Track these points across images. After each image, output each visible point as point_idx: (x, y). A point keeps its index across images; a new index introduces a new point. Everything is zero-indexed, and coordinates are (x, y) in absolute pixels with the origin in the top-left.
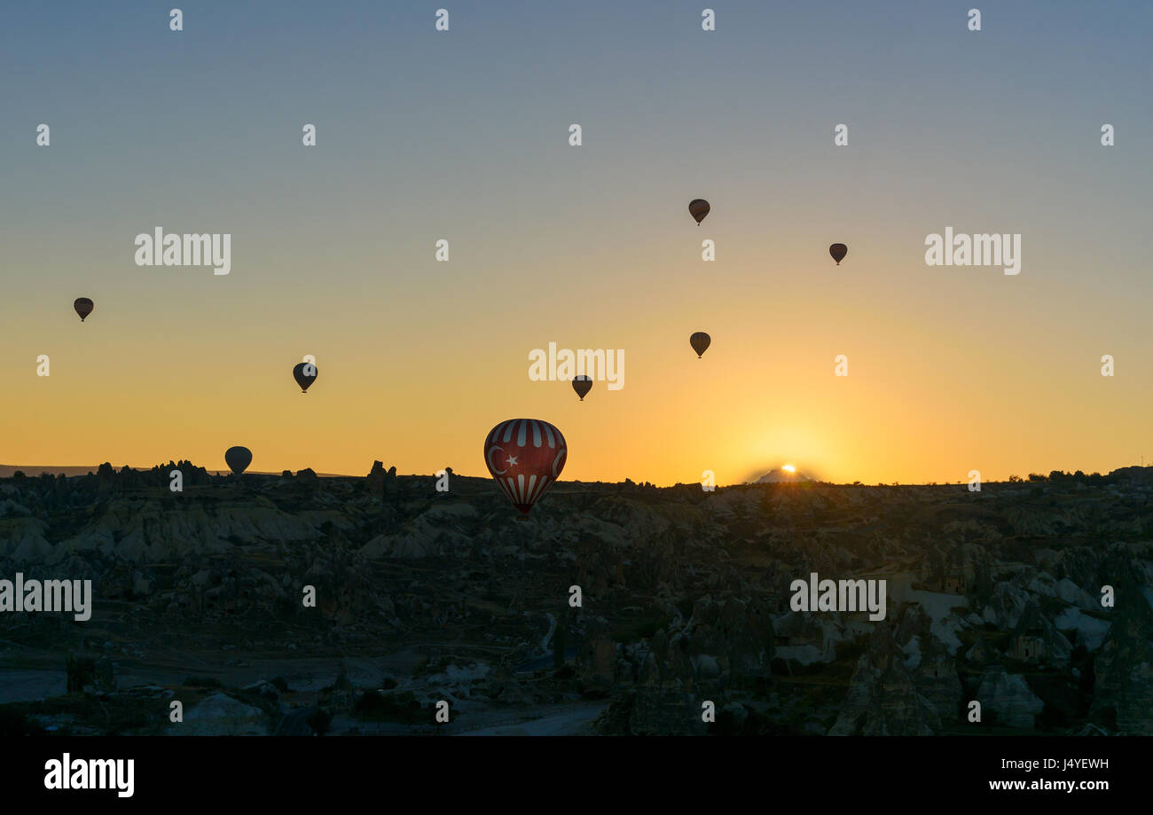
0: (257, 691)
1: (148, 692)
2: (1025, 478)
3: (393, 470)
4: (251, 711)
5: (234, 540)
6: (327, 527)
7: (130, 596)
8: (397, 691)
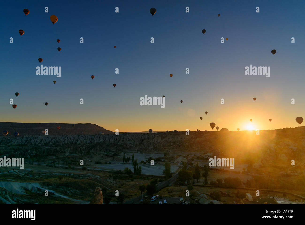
0: (185, 156)
1: (173, 156)
2: (282, 129)
3: (199, 130)
4: (185, 158)
5: (182, 139)
6: (192, 137)
7: (170, 145)
8: (202, 156)
